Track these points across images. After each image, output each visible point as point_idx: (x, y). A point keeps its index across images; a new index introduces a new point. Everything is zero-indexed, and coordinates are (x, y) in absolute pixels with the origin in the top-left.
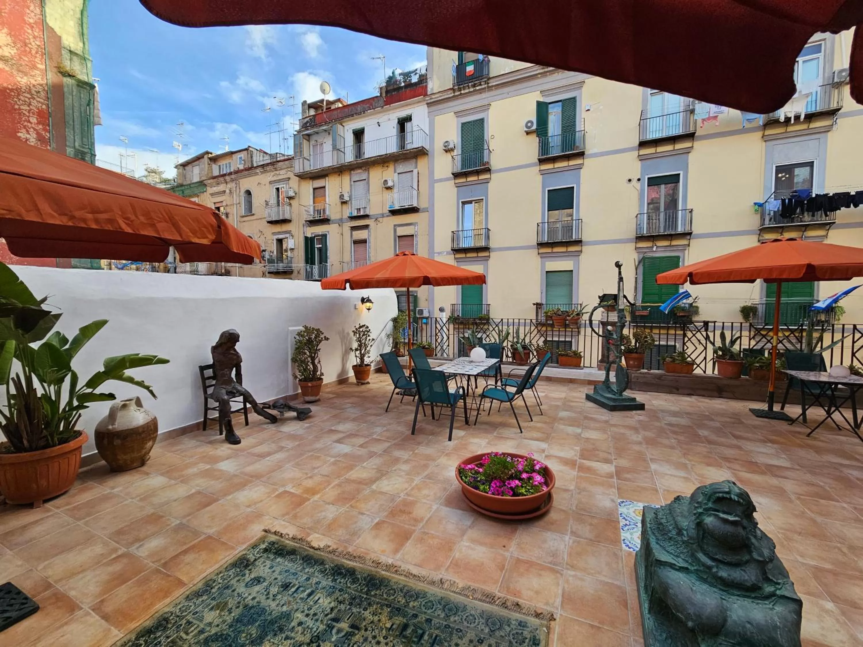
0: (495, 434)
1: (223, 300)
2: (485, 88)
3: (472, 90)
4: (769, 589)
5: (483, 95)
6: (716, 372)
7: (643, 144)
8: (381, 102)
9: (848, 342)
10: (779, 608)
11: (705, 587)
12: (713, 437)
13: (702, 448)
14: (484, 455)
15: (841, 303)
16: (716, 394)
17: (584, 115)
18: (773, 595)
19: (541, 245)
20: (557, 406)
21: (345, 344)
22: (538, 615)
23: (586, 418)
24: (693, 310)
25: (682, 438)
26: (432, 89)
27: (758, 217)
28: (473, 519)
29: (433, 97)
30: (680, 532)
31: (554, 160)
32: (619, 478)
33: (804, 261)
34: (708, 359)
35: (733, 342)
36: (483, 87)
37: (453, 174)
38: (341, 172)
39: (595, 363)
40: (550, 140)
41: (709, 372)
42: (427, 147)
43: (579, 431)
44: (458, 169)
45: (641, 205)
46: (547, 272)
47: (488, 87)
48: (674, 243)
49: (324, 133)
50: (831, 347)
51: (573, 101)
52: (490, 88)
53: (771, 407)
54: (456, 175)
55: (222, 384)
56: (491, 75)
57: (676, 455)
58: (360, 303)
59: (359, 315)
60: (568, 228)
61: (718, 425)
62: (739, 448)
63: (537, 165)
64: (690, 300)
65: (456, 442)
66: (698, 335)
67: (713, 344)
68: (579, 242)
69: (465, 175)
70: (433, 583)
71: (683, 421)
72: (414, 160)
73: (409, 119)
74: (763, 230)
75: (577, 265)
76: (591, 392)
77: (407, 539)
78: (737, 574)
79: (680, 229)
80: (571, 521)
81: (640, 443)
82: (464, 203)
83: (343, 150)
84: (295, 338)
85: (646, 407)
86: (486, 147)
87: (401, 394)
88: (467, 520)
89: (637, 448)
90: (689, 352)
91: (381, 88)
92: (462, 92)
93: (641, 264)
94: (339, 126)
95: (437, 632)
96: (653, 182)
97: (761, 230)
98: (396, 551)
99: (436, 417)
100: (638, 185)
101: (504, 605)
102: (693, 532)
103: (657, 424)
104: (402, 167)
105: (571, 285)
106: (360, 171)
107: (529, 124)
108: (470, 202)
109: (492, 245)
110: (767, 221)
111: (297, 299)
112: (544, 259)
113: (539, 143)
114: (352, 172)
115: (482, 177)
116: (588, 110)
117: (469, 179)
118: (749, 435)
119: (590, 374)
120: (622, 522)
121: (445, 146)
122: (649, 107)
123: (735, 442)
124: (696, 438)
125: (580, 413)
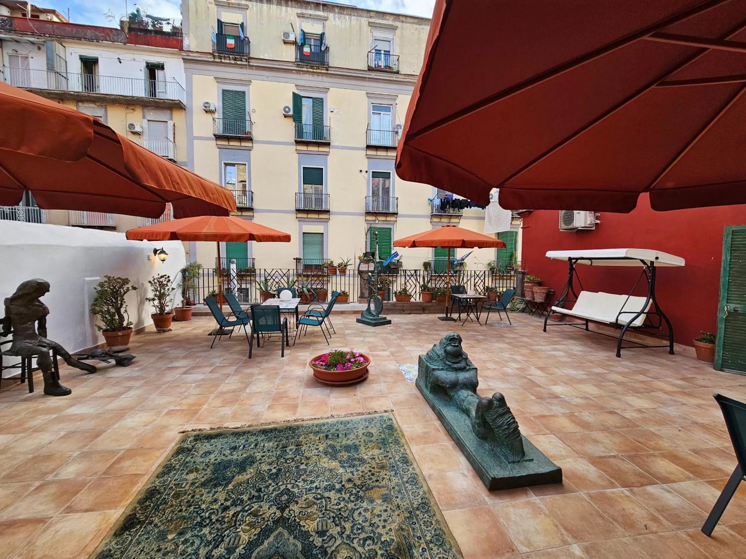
0: (312, 348)
1: (10, 246)
2: (246, 65)
3: (233, 62)
4: (468, 368)
5: (244, 71)
6: (421, 299)
7: (369, 147)
8: (122, 37)
9: (473, 279)
10: (471, 372)
11: (450, 372)
12: (427, 332)
13: (424, 337)
14: (322, 356)
15: (465, 261)
16: (422, 312)
17: (330, 114)
18: (470, 369)
19: (298, 211)
20: (342, 328)
21: (141, 295)
22: (386, 411)
23: (362, 332)
24: (399, 264)
25: (414, 334)
26: (189, 46)
27: (430, 207)
28: (329, 390)
29: (190, 54)
30: (439, 357)
31: (307, 144)
32: (394, 356)
33: (461, 238)
34: (417, 292)
35: (428, 282)
36: (244, 63)
37: (215, 135)
38: (62, 100)
39: (356, 300)
40: (304, 127)
41: (418, 300)
42: (184, 102)
43: (362, 339)
44: (220, 132)
45: (368, 191)
46: (304, 233)
47: (249, 65)
48: (389, 219)
49: (31, 46)
50: (467, 282)
51: (321, 101)
52: (251, 67)
53: (447, 315)
54: (218, 137)
55: (25, 339)
56: (251, 56)
57: (414, 342)
58: (153, 254)
59: (151, 267)
60: (319, 201)
61: (427, 326)
62: (439, 335)
63: (293, 145)
64: (397, 258)
65: (287, 357)
66: (412, 278)
67: (419, 283)
68: (327, 212)
69: (228, 139)
70: (328, 418)
71: (412, 327)
72: (169, 112)
73: (161, 67)
74: (433, 216)
75: (327, 229)
76: (359, 317)
77: (297, 407)
78: (459, 365)
79: (391, 211)
80: (381, 378)
81: (396, 340)
82: (226, 164)
83: (65, 75)
84: (95, 288)
85: (392, 322)
86: (247, 118)
87: (214, 335)
88: (327, 391)
89: (396, 342)
90: (408, 288)
91: (122, 22)
92: (223, 61)
93: (369, 232)
94: (57, 45)
95: (345, 432)
96: (375, 175)
97: (432, 216)
98: (294, 414)
99: (261, 345)
100: (366, 175)
101: (369, 413)
102: (443, 354)
103: (400, 330)
104: (152, 115)
105: (322, 244)
106: (93, 105)
107: (287, 109)
108: (233, 165)
109: (255, 206)
110: (434, 211)
111: (92, 248)
112: (301, 223)
113: (295, 127)
114: (80, 104)
115: (244, 144)
116: (332, 112)
117: (231, 143)
118: (441, 329)
119: (354, 307)
120: (404, 373)
121: (206, 107)
122: (372, 122)
123: (436, 332)
124: (420, 333)
125: (357, 329)
